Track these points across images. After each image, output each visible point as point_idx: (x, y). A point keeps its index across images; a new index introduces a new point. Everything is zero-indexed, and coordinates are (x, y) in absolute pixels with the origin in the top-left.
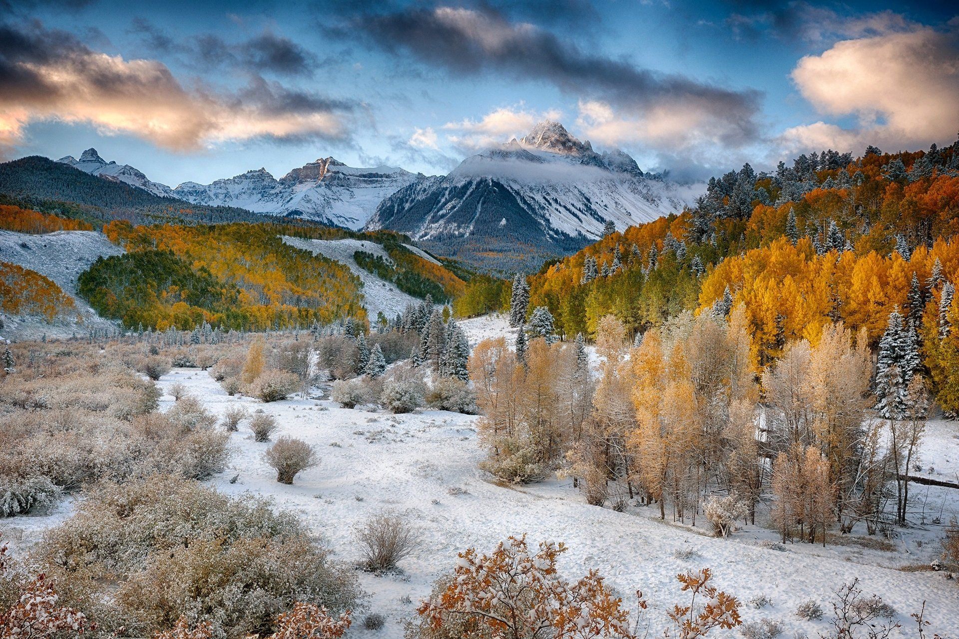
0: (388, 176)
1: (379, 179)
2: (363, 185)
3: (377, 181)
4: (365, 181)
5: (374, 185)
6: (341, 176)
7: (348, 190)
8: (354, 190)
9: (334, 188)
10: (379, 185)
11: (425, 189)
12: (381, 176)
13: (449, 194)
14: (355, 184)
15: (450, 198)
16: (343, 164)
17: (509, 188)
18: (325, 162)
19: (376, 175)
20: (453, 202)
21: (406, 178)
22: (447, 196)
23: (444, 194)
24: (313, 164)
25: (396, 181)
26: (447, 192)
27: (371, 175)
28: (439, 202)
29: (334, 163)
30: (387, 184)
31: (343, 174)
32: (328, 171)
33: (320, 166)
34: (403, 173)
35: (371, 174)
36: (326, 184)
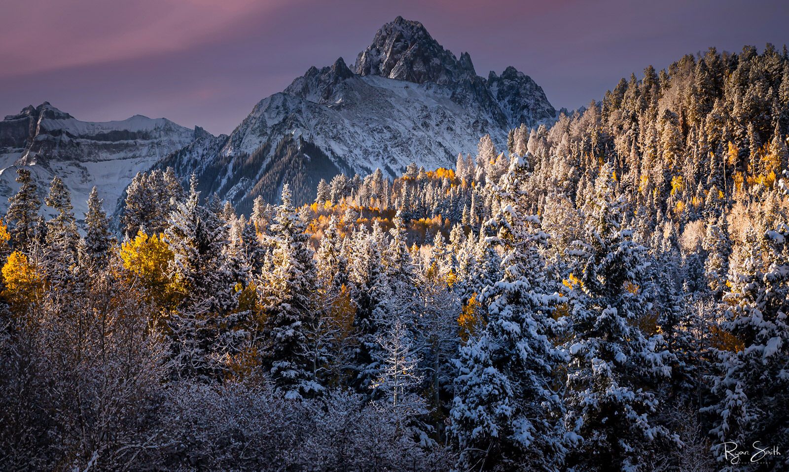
0: (145, 136)
1: (131, 142)
2: (103, 155)
3: (127, 145)
4: (107, 148)
5: (122, 154)
6: (65, 138)
7: (78, 166)
8: (89, 165)
9: (53, 164)
10: (131, 154)
11: (196, 161)
12: (134, 136)
13: (234, 169)
14: (90, 154)
15: (234, 176)
16: (68, 116)
17: (328, 154)
18: (36, 113)
19: (126, 135)
20: (240, 184)
21: (175, 138)
22: (230, 173)
23: (226, 170)
24: (16, 117)
25: (158, 144)
26: (231, 166)
27: (117, 135)
28: (219, 184)
29: (52, 115)
30: (144, 151)
31: (68, 134)
32: (43, 131)
33: (28, 120)
34: (168, 128)
35: (116, 132)
36: (38, 157)
